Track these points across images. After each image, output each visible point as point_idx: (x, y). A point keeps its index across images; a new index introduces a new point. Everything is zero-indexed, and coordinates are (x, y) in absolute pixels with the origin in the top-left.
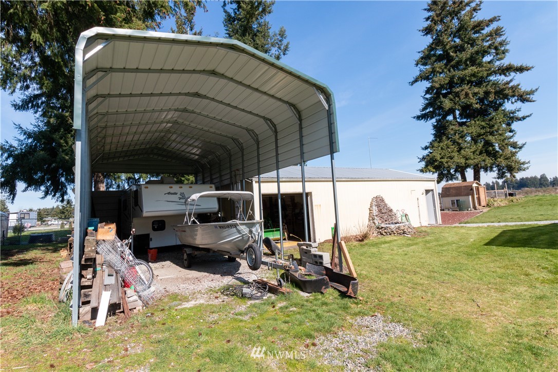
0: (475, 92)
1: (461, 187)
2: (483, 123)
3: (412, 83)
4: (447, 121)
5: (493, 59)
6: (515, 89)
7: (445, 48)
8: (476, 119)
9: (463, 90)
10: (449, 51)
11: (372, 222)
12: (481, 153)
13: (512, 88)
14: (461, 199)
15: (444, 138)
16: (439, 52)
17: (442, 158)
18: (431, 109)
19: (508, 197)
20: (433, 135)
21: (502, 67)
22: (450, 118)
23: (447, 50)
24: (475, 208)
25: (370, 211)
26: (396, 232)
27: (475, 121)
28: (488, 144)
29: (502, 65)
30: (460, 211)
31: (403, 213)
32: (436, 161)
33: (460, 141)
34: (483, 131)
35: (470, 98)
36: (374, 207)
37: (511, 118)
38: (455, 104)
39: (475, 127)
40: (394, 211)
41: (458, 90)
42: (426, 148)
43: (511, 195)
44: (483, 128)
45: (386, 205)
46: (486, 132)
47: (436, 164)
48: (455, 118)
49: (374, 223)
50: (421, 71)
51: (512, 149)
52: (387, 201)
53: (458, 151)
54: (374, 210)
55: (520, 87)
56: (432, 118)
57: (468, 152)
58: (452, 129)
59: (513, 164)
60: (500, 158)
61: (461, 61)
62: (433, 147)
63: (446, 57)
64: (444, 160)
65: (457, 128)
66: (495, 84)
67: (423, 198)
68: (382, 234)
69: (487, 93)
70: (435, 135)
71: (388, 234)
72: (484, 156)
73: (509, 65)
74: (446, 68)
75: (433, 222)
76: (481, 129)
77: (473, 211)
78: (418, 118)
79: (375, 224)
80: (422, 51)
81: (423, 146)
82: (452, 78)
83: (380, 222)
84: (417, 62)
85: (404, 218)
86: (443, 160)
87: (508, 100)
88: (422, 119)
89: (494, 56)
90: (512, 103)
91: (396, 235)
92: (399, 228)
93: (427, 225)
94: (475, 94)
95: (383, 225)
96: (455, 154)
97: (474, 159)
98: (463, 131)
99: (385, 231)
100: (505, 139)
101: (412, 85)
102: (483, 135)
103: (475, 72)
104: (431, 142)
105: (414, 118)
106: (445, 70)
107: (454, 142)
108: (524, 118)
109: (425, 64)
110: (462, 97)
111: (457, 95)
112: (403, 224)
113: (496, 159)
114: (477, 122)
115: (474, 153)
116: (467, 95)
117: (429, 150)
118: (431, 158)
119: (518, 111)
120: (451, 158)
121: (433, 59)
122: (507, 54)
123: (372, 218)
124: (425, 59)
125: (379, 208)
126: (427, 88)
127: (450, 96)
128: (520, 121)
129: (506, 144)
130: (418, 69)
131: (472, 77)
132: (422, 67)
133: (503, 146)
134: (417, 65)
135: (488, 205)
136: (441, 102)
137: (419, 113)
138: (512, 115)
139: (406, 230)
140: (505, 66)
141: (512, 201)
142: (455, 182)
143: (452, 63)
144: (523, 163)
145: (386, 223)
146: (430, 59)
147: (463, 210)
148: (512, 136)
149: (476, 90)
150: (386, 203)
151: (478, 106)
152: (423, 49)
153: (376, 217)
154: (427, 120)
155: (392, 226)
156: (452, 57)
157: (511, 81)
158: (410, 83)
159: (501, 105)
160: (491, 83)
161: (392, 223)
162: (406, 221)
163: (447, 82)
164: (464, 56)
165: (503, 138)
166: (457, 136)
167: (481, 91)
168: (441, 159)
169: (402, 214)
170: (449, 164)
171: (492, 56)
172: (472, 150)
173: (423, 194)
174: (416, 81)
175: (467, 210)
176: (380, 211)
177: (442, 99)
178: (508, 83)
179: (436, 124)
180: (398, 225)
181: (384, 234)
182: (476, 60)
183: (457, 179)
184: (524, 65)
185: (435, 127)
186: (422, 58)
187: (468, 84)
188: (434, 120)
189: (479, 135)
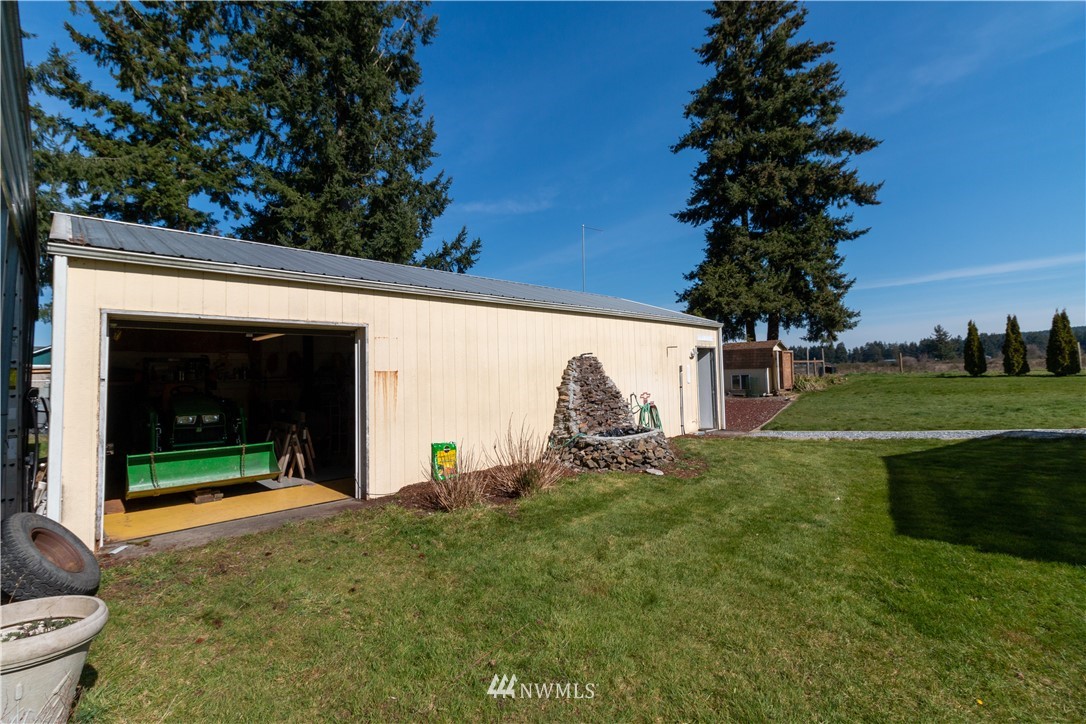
0: (784, 176)
1: (753, 350)
2: (792, 237)
3: (678, 148)
4: (733, 227)
5: (816, 122)
6: (849, 178)
7: (741, 84)
8: (780, 228)
9: (764, 169)
10: (746, 93)
11: (562, 426)
12: (785, 291)
13: (844, 177)
14: (751, 373)
15: (726, 258)
16: (727, 96)
17: (720, 295)
18: (706, 203)
19: (825, 374)
20: (706, 251)
21: (832, 135)
22: (738, 222)
23: (743, 90)
24: (774, 392)
25: (560, 394)
26: (623, 460)
27: (779, 232)
28: (797, 275)
29: (831, 131)
30: (747, 396)
31: (645, 402)
32: (709, 299)
33: (752, 266)
34: (791, 250)
35: (775, 184)
36: (572, 386)
37: (837, 233)
38: (750, 193)
39: (777, 242)
40: (625, 396)
41: (756, 167)
42: (692, 276)
43: (829, 370)
44: (792, 244)
45: (604, 379)
46: (797, 253)
47: (708, 305)
48: (745, 222)
49: (567, 429)
50: (693, 127)
51: (833, 289)
52: (609, 370)
53: (748, 285)
54: (571, 394)
55: (856, 175)
56: (707, 218)
57: (764, 286)
58: (740, 242)
59: (837, 314)
60: (816, 301)
61: (766, 113)
62: (705, 274)
63: (739, 106)
64: (723, 300)
65: (749, 242)
66: (816, 167)
67: (691, 367)
68: (584, 464)
69: (803, 181)
70: (711, 253)
71: (602, 463)
72: (791, 297)
73: (844, 132)
74: (736, 125)
75: (709, 425)
76: (789, 246)
77: (772, 398)
78: (683, 217)
79: (569, 433)
80: (698, 91)
81: (687, 273)
82: (747, 145)
83: (585, 427)
84: (689, 109)
85: (647, 415)
86: (720, 299)
87: (834, 198)
88: (689, 220)
89: (818, 117)
90: (839, 206)
91: (623, 467)
92: (632, 445)
93: (697, 433)
94: (783, 180)
95: (592, 438)
96: (742, 289)
97: (775, 300)
98: (758, 248)
99: (596, 454)
100: (826, 268)
101: (676, 151)
102: (791, 258)
103: (787, 137)
104: (701, 266)
105: (675, 216)
106: (736, 130)
107: (742, 266)
108: (856, 235)
109: (701, 114)
110: (763, 182)
111: (754, 176)
112: (644, 435)
113: (808, 304)
114: (783, 235)
115: (775, 288)
116: (771, 178)
117: (697, 280)
118: (700, 294)
119: (848, 221)
120: (736, 296)
121: (717, 106)
122: (839, 115)
123: (562, 415)
124: (702, 105)
125: (585, 388)
126: (700, 164)
127: (742, 177)
128: (849, 241)
129: (827, 278)
130: (688, 122)
131: (781, 148)
132: (696, 120)
133: (822, 280)
134: (687, 114)
135: (795, 387)
136: (724, 190)
137: (684, 208)
138: (837, 227)
139: (651, 454)
140: (836, 133)
141: (832, 382)
142: (738, 341)
143: (749, 117)
144: (850, 315)
145: (600, 429)
146: (711, 105)
147: (752, 396)
148: (838, 265)
149: (786, 173)
150: (606, 374)
151: (786, 203)
152: (700, 87)
153: (573, 414)
154: (698, 223)
155: (616, 441)
156: (750, 105)
157: (843, 163)
158: (672, 147)
159: (822, 207)
160: (809, 166)
161: (616, 433)
162: (651, 426)
163: (737, 150)
164: (771, 106)
165: (823, 266)
166: (748, 257)
167: (794, 175)
168: (717, 296)
169: (642, 404)
170: (732, 306)
171: (815, 116)
172: (771, 284)
173: (692, 358)
174: (682, 145)
175: (762, 396)
176: (587, 396)
177: (729, 183)
178: (838, 166)
179: (712, 231)
180: (629, 438)
181: (591, 464)
182: (789, 118)
183: (741, 335)
184: (866, 136)
185: (710, 237)
186: (697, 102)
187: (773, 160)
188: (710, 223)
189: (785, 257)
